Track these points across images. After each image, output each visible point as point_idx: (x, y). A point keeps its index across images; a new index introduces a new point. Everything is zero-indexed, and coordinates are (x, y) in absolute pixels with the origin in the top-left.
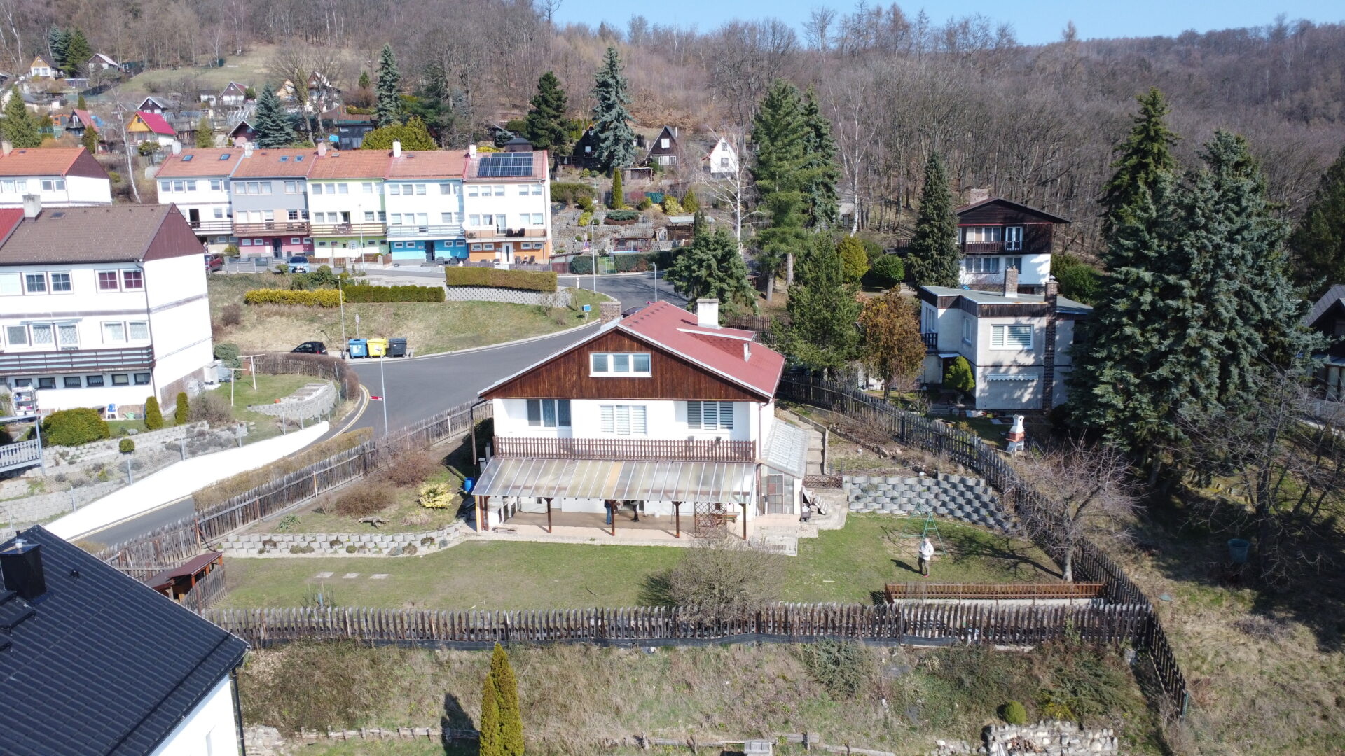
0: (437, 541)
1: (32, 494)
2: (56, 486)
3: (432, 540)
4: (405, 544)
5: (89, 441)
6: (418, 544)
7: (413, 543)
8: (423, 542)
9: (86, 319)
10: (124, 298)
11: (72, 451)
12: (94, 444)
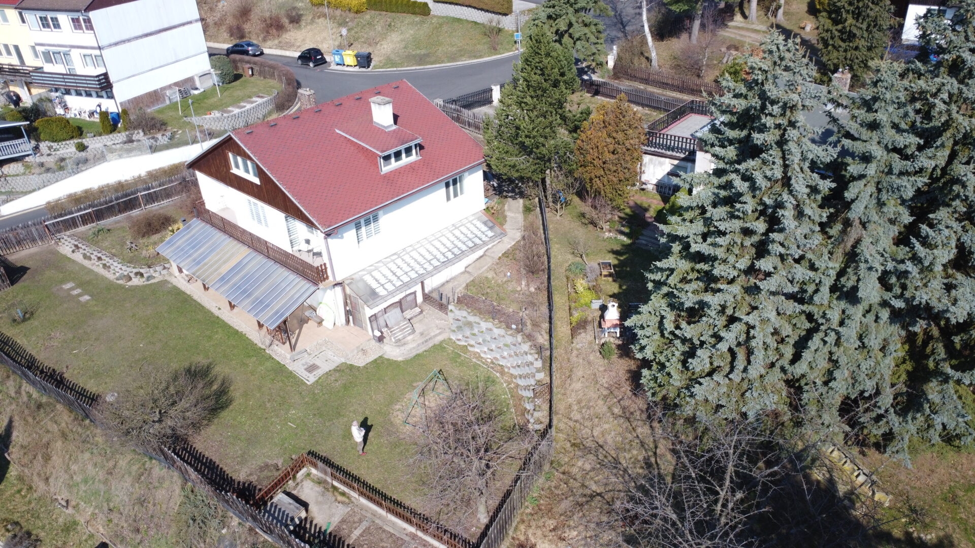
0: (145, 275)
1: (24, 174)
2: (37, 170)
3: (142, 275)
4: (126, 273)
5: (64, 140)
6: (132, 275)
7: (130, 274)
8: (136, 274)
9: (73, 50)
10: (85, 38)
11: (55, 145)
12: (68, 142)
